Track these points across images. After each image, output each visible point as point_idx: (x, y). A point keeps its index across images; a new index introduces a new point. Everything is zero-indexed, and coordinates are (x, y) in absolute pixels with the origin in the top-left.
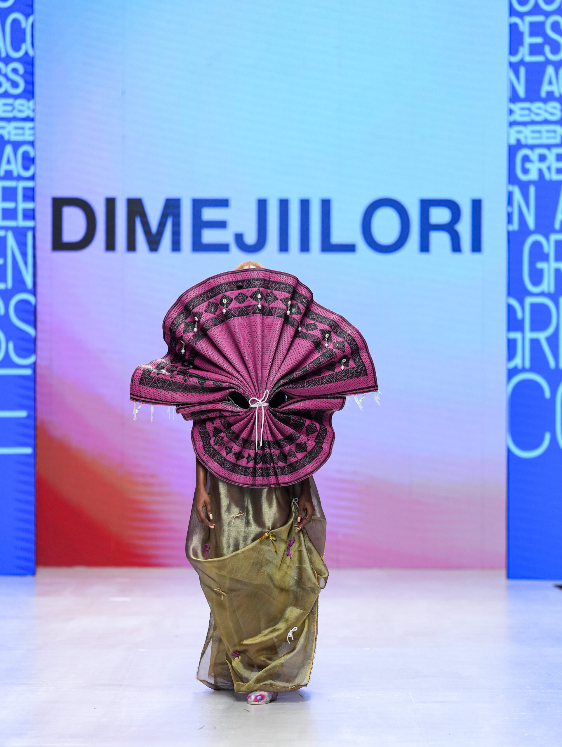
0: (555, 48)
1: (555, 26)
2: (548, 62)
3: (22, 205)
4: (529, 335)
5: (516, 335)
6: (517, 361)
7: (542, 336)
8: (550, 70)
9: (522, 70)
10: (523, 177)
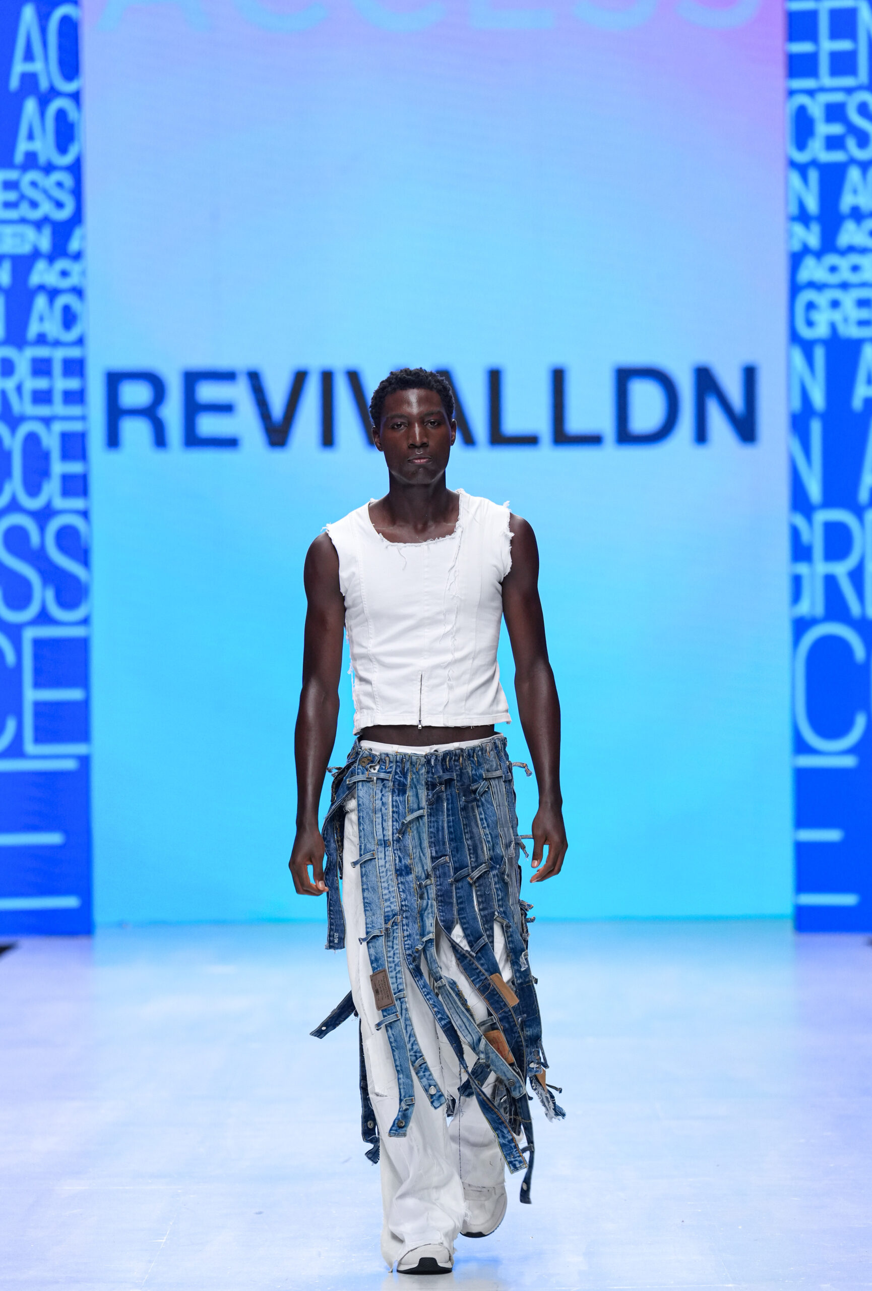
0: (862, 140)
1: (863, 109)
2: (852, 161)
3: (61, 384)
4: (821, 567)
5: (802, 569)
6: (804, 608)
7: (841, 569)
8: (854, 174)
9: (813, 175)
10: (806, 333)
